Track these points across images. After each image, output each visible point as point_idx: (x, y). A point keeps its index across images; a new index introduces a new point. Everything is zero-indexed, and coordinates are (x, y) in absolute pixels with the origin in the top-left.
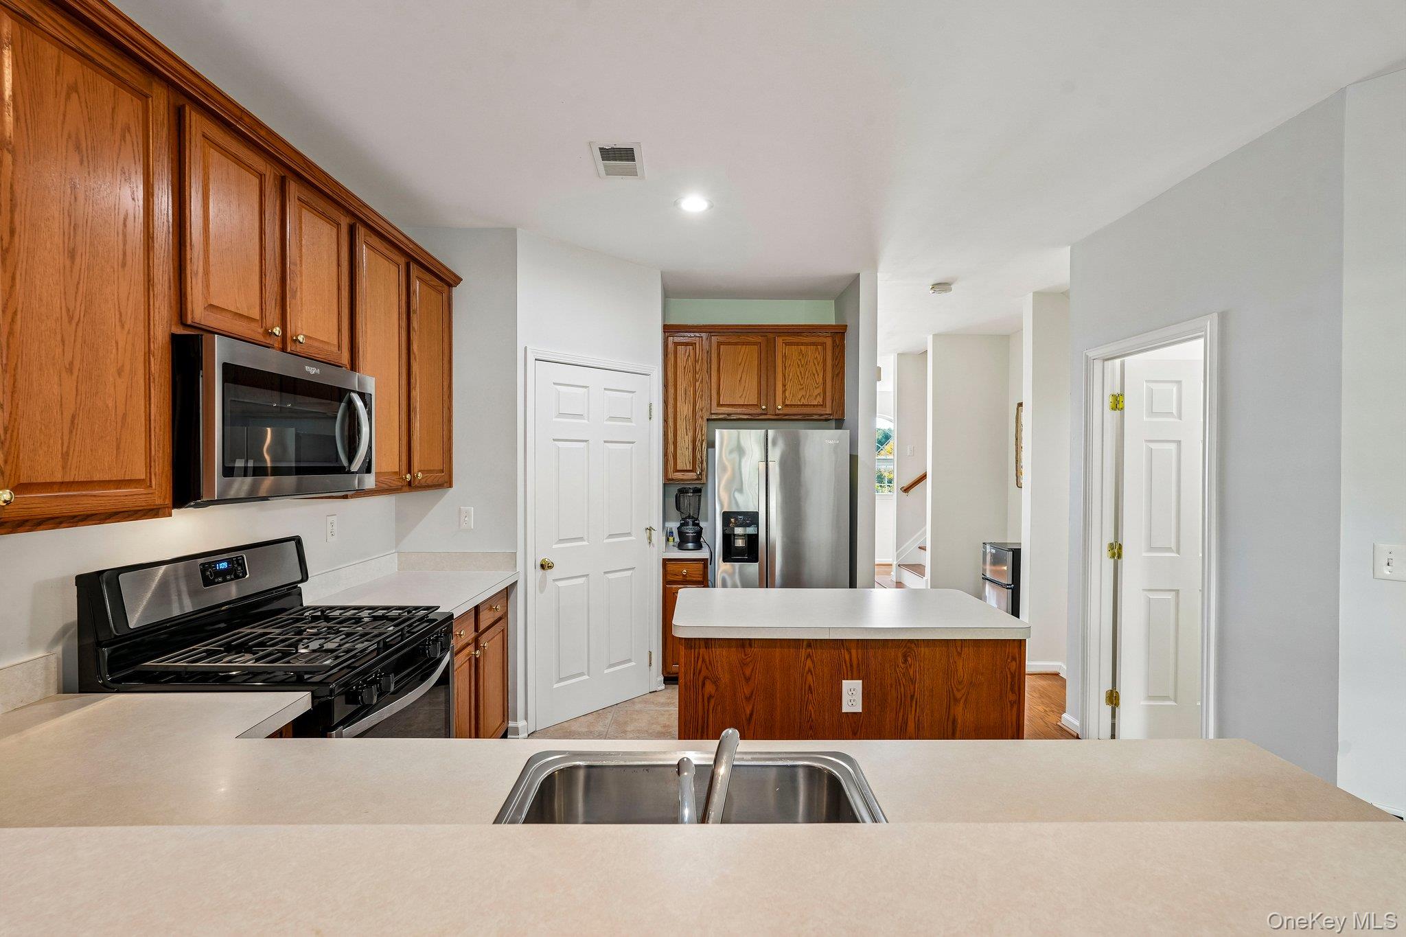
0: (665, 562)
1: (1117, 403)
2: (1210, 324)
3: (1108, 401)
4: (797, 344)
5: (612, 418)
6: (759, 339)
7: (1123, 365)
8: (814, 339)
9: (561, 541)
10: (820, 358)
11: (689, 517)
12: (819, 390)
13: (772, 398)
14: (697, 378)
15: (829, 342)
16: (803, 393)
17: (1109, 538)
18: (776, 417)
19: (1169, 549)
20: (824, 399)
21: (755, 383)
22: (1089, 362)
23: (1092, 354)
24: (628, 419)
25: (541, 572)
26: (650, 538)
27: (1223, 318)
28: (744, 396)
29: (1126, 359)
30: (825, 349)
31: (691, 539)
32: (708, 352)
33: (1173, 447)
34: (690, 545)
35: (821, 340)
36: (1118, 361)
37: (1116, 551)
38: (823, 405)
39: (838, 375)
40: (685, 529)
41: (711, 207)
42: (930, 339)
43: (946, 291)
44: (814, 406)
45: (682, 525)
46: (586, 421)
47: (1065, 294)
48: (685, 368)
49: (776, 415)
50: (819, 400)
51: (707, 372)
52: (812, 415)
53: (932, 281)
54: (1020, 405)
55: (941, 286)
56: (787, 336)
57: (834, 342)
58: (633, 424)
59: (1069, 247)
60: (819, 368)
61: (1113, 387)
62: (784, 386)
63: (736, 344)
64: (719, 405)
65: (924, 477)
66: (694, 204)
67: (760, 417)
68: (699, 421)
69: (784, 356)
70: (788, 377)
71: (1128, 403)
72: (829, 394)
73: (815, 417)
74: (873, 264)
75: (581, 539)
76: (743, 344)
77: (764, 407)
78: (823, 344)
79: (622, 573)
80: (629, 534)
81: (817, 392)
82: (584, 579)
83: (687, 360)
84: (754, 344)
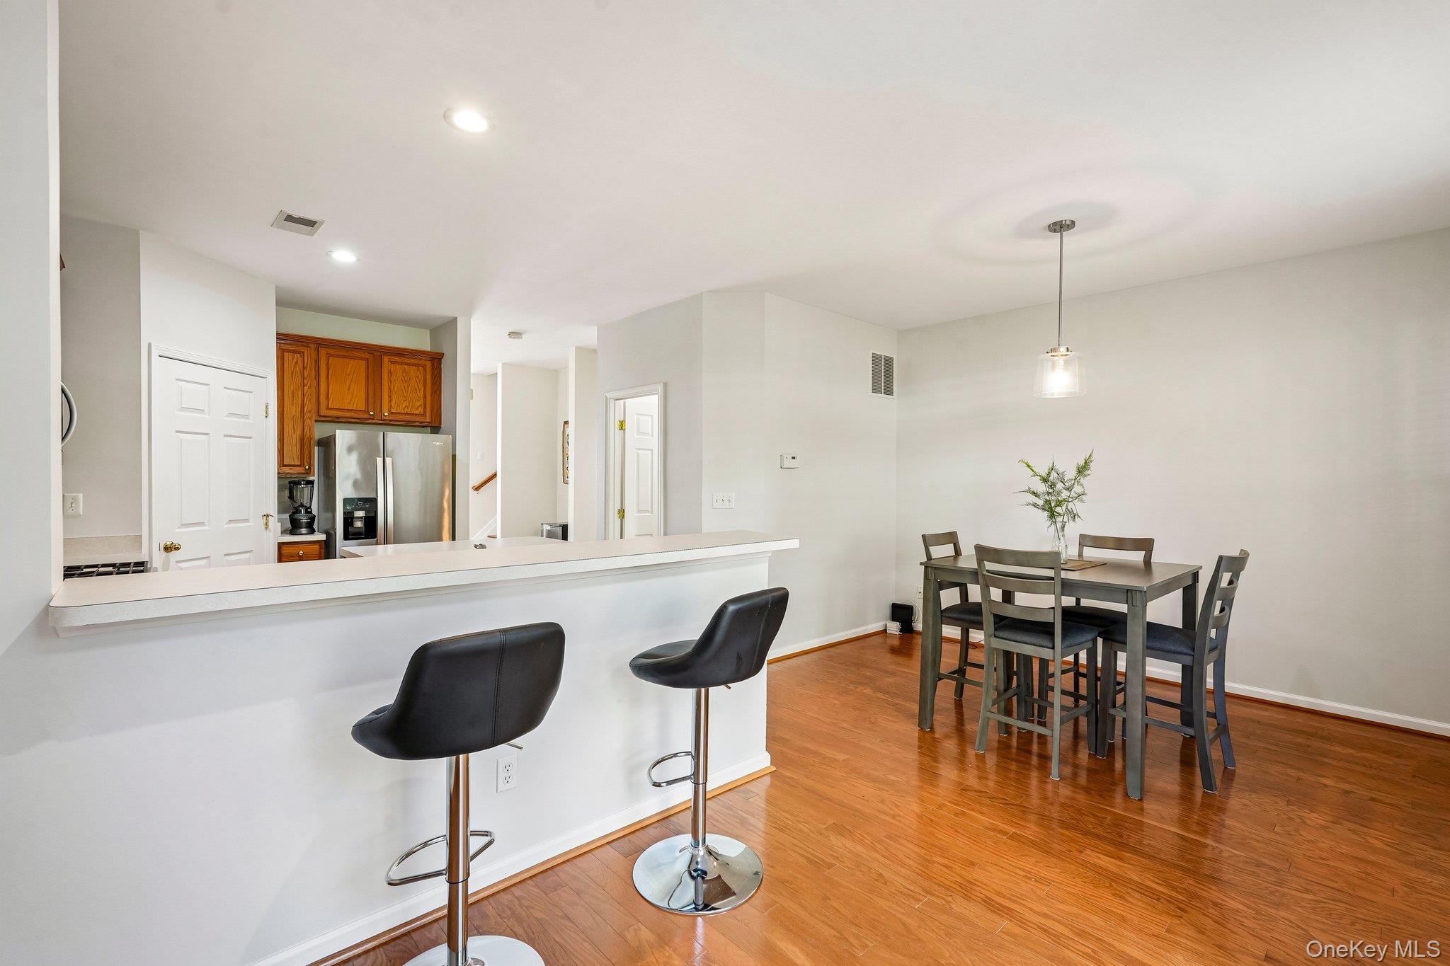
0: (280, 545)
1: (622, 426)
2: (660, 388)
3: (618, 424)
4: (402, 363)
5: (231, 414)
6: (367, 356)
7: (624, 404)
8: (416, 361)
9: (184, 525)
10: (421, 377)
11: (302, 506)
12: (421, 402)
13: (379, 405)
14: (305, 383)
15: (429, 364)
16: (406, 403)
17: (618, 506)
18: (382, 422)
19: (648, 511)
20: (425, 408)
21: (363, 394)
22: (607, 401)
23: (609, 396)
24: (246, 417)
25: (164, 554)
26: (267, 524)
27: (665, 385)
28: (352, 402)
29: (626, 400)
30: (425, 370)
31: (304, 525)
32: (316, 361)
33: (650, 452)
34: (304, 530)
35: (423, 362)
36: (622, 401)
37: (622, 512)
38: (424, 415)
39: (437, 390)
40: (297, 516)
41: (359, 260)
42: (500, 366)
43: (519, 338)
44: (416, 415)
45: (294, 513)
46: (207, 416)
47: (595, 351)
48: (292, 373)
49: (382, 420)
50: (421, 410)
51: (315, 379)
52: (414, 422)
53: (511, 330)
54: (566, 423)
55: (514, 334)
56: (394, 356)
57: (433, 365)
58: (250, 421)
59: (596, 328)
60: (421, 385)
61: (619, 417)
62: (390, 397)
63: (345, 357)
64: (328, 408)
65: (494, 476)
66: (344, 256)
67: (368, 422)
68: (308, 422)
69: (390, 372)
70: (394, 389)
71: (627, 426)
72: (428, 407)
73: (417, 424)
74: (469, 313)
75: (202, 524)
76: (352, 358)
77: (371, 413)
78: (424, 367)
79: (243, 555)
80: (247, 520)
81: (418, 404)
82: (205, 560)
83: (295, 366)
84: (361, 359)
